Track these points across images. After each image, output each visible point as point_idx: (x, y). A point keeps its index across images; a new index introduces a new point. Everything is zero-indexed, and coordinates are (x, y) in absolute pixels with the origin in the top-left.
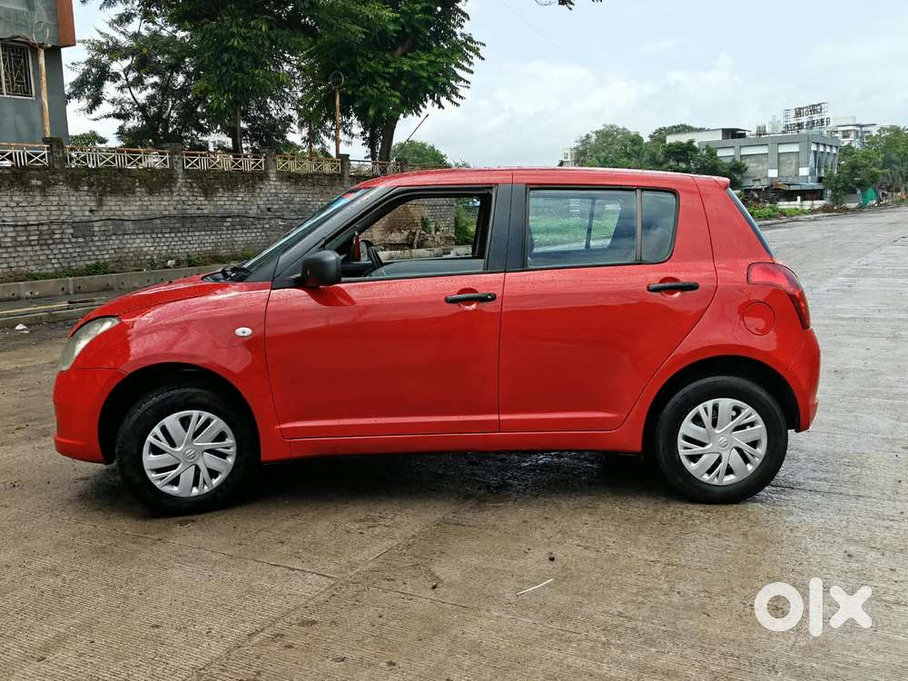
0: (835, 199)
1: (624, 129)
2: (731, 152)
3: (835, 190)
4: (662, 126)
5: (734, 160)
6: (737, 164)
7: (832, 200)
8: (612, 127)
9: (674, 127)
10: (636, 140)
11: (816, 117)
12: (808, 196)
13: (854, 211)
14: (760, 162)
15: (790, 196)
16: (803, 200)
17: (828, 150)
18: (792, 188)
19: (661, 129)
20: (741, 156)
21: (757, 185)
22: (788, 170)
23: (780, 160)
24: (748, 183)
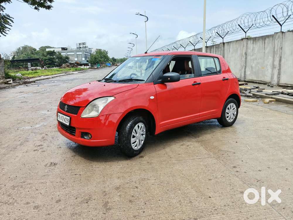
0: (92, 66)
1: (30, 46)
2: (65, 54)
3: (91, 64)
4: (42, 46)
5: (66, 56)
6: (67, 57)
7: (91, 66)
8: (27, 46)
9: (46, 46)
10: (35, 50)
11: (84, 46)
12: (85, 65)
13: (96, 68)
14: (72, 56)
15: (81, 65)
16: (84, 66)
17: (88, 54)
18: (81, 63)
19: (42, 47)
20: (68, 55)
21: (72, 62)
22: (80, 59)
23: (77, 56)
24: (70, 62)
